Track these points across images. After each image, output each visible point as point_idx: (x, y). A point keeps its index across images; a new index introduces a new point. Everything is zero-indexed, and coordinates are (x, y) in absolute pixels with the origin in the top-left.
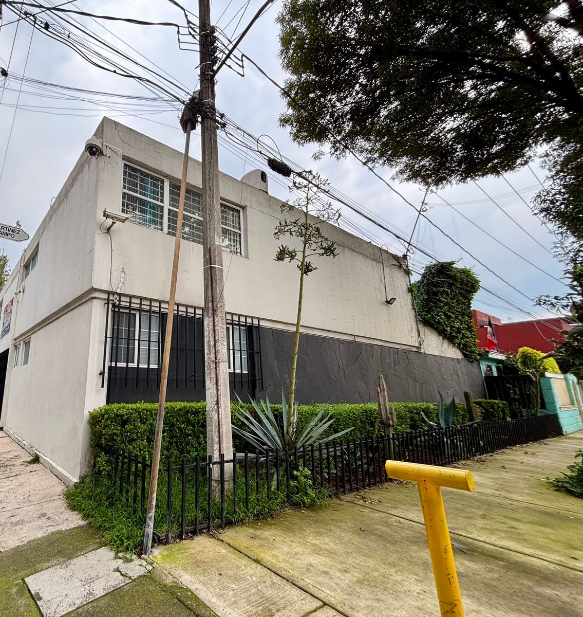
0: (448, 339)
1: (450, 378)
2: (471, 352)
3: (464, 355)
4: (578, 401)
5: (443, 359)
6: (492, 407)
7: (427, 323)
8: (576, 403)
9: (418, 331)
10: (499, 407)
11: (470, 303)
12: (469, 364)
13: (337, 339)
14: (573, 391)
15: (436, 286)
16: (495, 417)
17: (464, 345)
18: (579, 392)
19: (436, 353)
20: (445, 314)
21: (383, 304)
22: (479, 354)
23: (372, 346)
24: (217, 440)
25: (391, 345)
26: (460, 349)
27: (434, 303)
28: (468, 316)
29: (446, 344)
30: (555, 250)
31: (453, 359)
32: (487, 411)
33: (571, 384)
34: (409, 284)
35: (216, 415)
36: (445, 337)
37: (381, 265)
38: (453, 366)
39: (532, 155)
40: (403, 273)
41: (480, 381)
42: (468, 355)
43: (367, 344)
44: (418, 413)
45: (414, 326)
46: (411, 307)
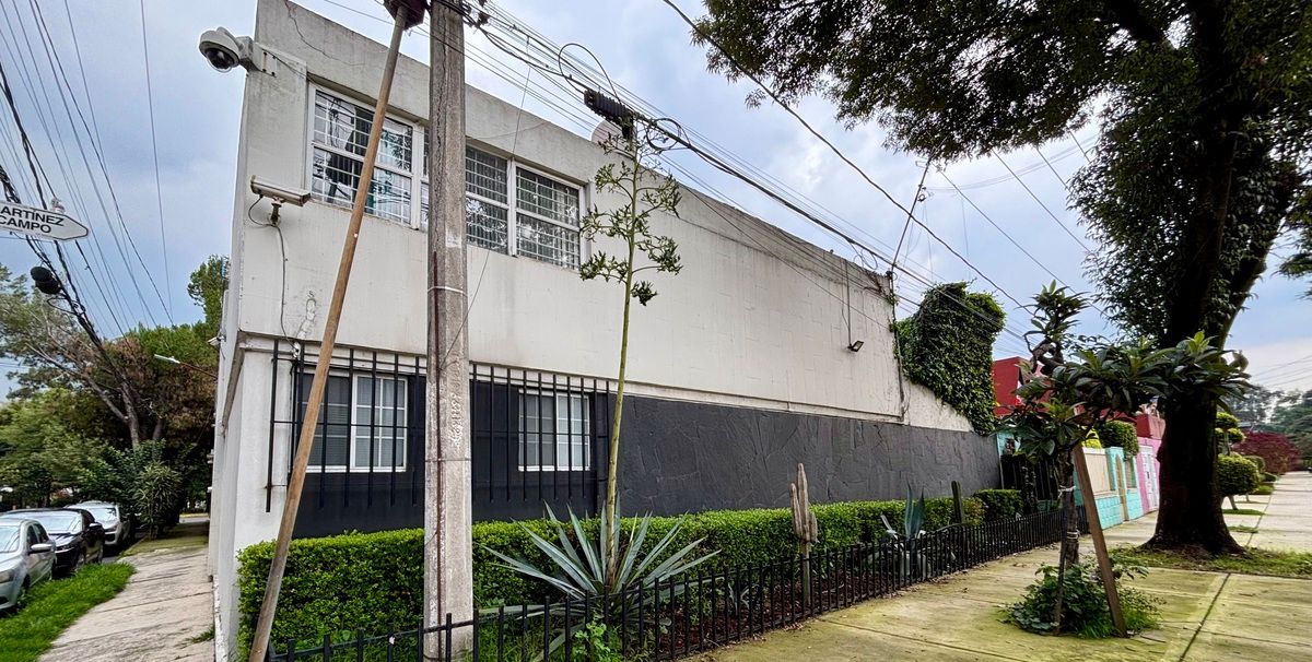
0: (950, 402)
1: (947, 461)
2: (983, 421)
3: (974, 425)
4: (1120, 485)
5: (939, 434)
6: (1002, 499)
7: (915, 379)
8: (1117, 487)
9: (902, 392)
10: (1010, 499)
11: (989, 349)
12: (980, 441)
13: (756, 410)
14: (1115, 473)
15: (936, 322)
16: (1003, 513)
17: (974, 411)
18: (1124, 473)
19: (930, 424)
20: (948, 366)
21: (843, 351)
22: (996, 424)
23: (817, 418)
24: (435, 593)
25: (852, 416)
26: (968, 418)
27: (932, 348)
28: (985, 367)
29: (947, 409)
30: (1088, 264)
31: (956, 433)
32: (992, 506)
33: (1114, 461)
34: (892, 319)
35: (436, 552)
36: (945, 400)
37: (845, 289)
38: (954, 443)
39: (1087, 111)
40: (882, 302)
41: (993, 462)
42: (980, 427)
43: (809, 416)
44: (876, 518)
45: (896, 384)
46: (892, 355)
